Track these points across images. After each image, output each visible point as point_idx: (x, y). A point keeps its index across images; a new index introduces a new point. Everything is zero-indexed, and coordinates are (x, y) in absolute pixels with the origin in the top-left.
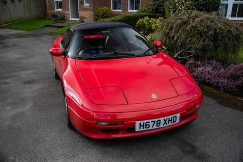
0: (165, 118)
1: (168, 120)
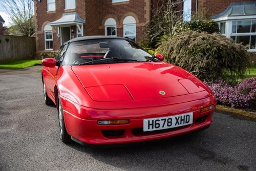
0: (177, 116)
1: (180, 118)
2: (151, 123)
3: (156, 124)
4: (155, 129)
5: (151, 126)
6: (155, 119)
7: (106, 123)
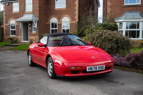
1: (100, 67)
2: (89, 68)
3: (91, 69)
4: (91, 71)
5: (89, 69)
6: (91, 67)
7: (73, 68)
